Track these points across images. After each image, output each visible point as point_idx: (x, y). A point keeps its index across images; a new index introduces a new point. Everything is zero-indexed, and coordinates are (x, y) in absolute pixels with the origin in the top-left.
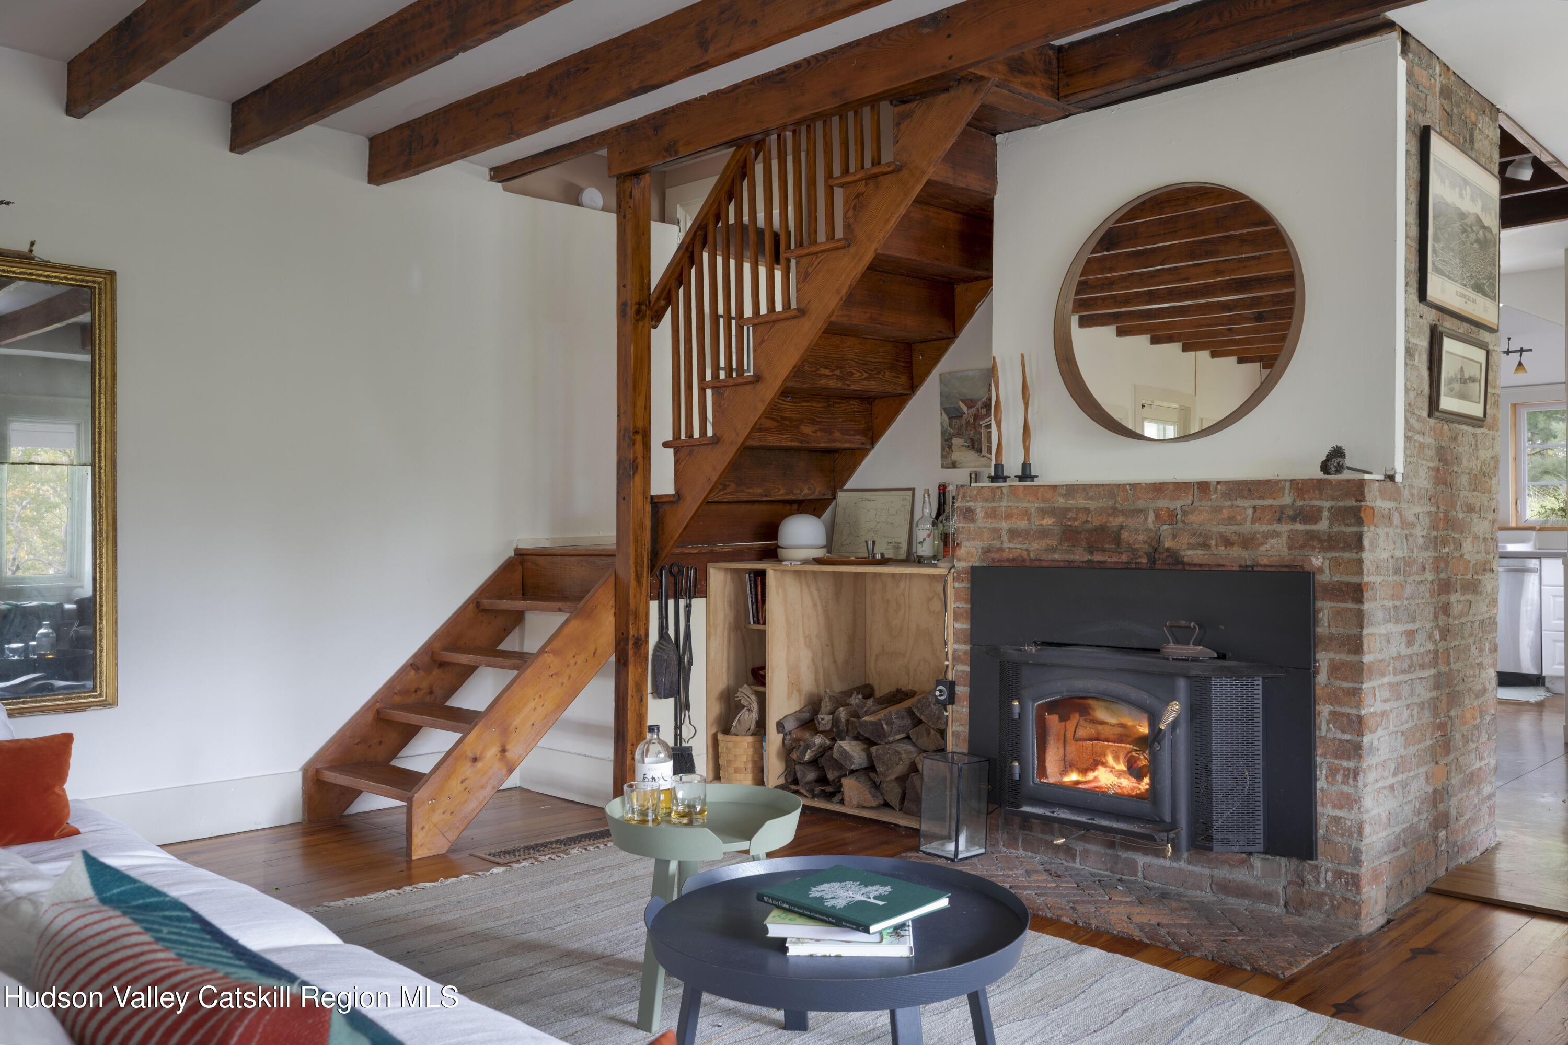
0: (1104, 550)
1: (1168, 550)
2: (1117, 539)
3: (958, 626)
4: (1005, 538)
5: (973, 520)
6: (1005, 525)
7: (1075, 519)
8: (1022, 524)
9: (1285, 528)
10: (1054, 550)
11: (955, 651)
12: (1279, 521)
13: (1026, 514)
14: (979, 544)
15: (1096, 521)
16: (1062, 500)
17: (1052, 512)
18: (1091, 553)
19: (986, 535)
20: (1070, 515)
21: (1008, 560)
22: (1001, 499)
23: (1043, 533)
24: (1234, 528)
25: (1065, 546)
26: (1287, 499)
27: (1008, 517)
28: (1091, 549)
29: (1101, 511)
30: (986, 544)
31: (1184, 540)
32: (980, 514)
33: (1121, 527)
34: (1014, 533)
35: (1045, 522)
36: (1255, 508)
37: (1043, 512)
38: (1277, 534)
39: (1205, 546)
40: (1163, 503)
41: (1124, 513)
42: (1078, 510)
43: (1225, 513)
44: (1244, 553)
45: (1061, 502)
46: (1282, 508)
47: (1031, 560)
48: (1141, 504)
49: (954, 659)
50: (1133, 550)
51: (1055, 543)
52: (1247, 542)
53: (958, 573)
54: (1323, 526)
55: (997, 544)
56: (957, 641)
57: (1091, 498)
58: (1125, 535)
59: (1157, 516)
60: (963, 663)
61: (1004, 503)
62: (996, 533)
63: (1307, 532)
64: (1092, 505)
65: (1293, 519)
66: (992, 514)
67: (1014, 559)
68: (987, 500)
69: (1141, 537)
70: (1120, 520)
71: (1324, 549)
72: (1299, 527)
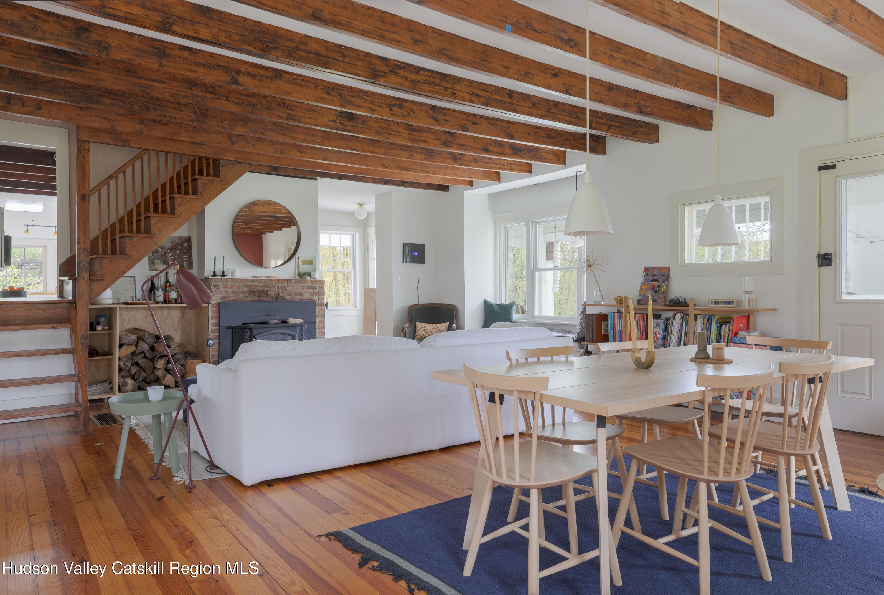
0: (263, 297)
1: (281, 296)
2: (267, 294)
3: (213, 321)
4: (230, 294)
5: (218, 288)
6: (230, 290)
7: (254, 288)
8: (237, 290)
9: (309, 291)
10: (247, 297)
11: (211, 329)
12: (308, 289)
13: (238, 287)
14: (220, 296)
15: (260, 289)
16: (250, 283)
17: (247, 286)
18: (259, 297)
19: (223, 293)
20: (252, 287)
21: (231, 300)
22: (229, 282)
23: (244, 292)
24: (297, 291)
25: (251, 296)
26: (309, 284)
27: (231, 287)
28: (259, 296)
29: (262, 286)
30: (223, 296)
31: (285, 294)
32: (221, 287)
33: (268, 291)
34: (233, 292)
35: (244, 289)
36: (302, 286)
37: (244, 286)
38: (307, 292)
39: (290, 295)
40: (280, 285)
41: (269, 287)
42: (255, 286)
43: (295, 287)
44: (300, 297)
45: (249, 283)
46: (308, 286)
47: (240, 300)
48: (274, 284)
49: (211, 332)
50: (271, 296)
51: (248, 295)
52: (301, 294)
53: (213, 305)
54: (317, 290)
55: (227, 295)
56: (213, 326)
57: (259, 283)
58: (269, 293)
59: (278, 287)
60: (215, 333)
61: (230, 283)
62: (227, 292)
63: (314, 292)
64: (259, 284)
65: (311, 289)
66: (226, 287)
67: (233, 300)
68: (223, 282)
69: (274, 293)
70: (268, 289)
71: (317, 296)
72: (312, 290)
